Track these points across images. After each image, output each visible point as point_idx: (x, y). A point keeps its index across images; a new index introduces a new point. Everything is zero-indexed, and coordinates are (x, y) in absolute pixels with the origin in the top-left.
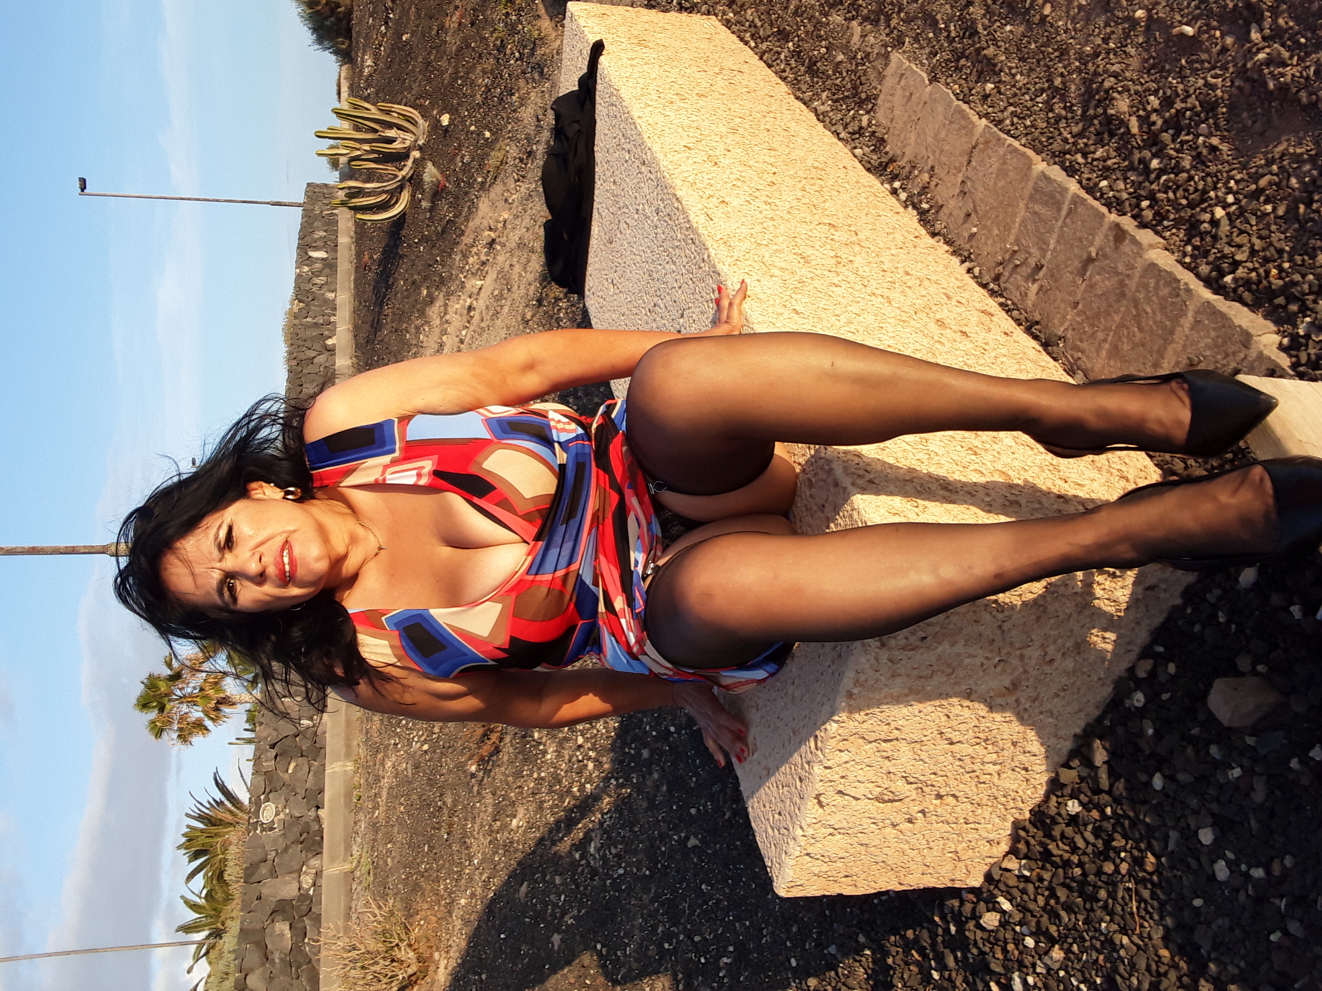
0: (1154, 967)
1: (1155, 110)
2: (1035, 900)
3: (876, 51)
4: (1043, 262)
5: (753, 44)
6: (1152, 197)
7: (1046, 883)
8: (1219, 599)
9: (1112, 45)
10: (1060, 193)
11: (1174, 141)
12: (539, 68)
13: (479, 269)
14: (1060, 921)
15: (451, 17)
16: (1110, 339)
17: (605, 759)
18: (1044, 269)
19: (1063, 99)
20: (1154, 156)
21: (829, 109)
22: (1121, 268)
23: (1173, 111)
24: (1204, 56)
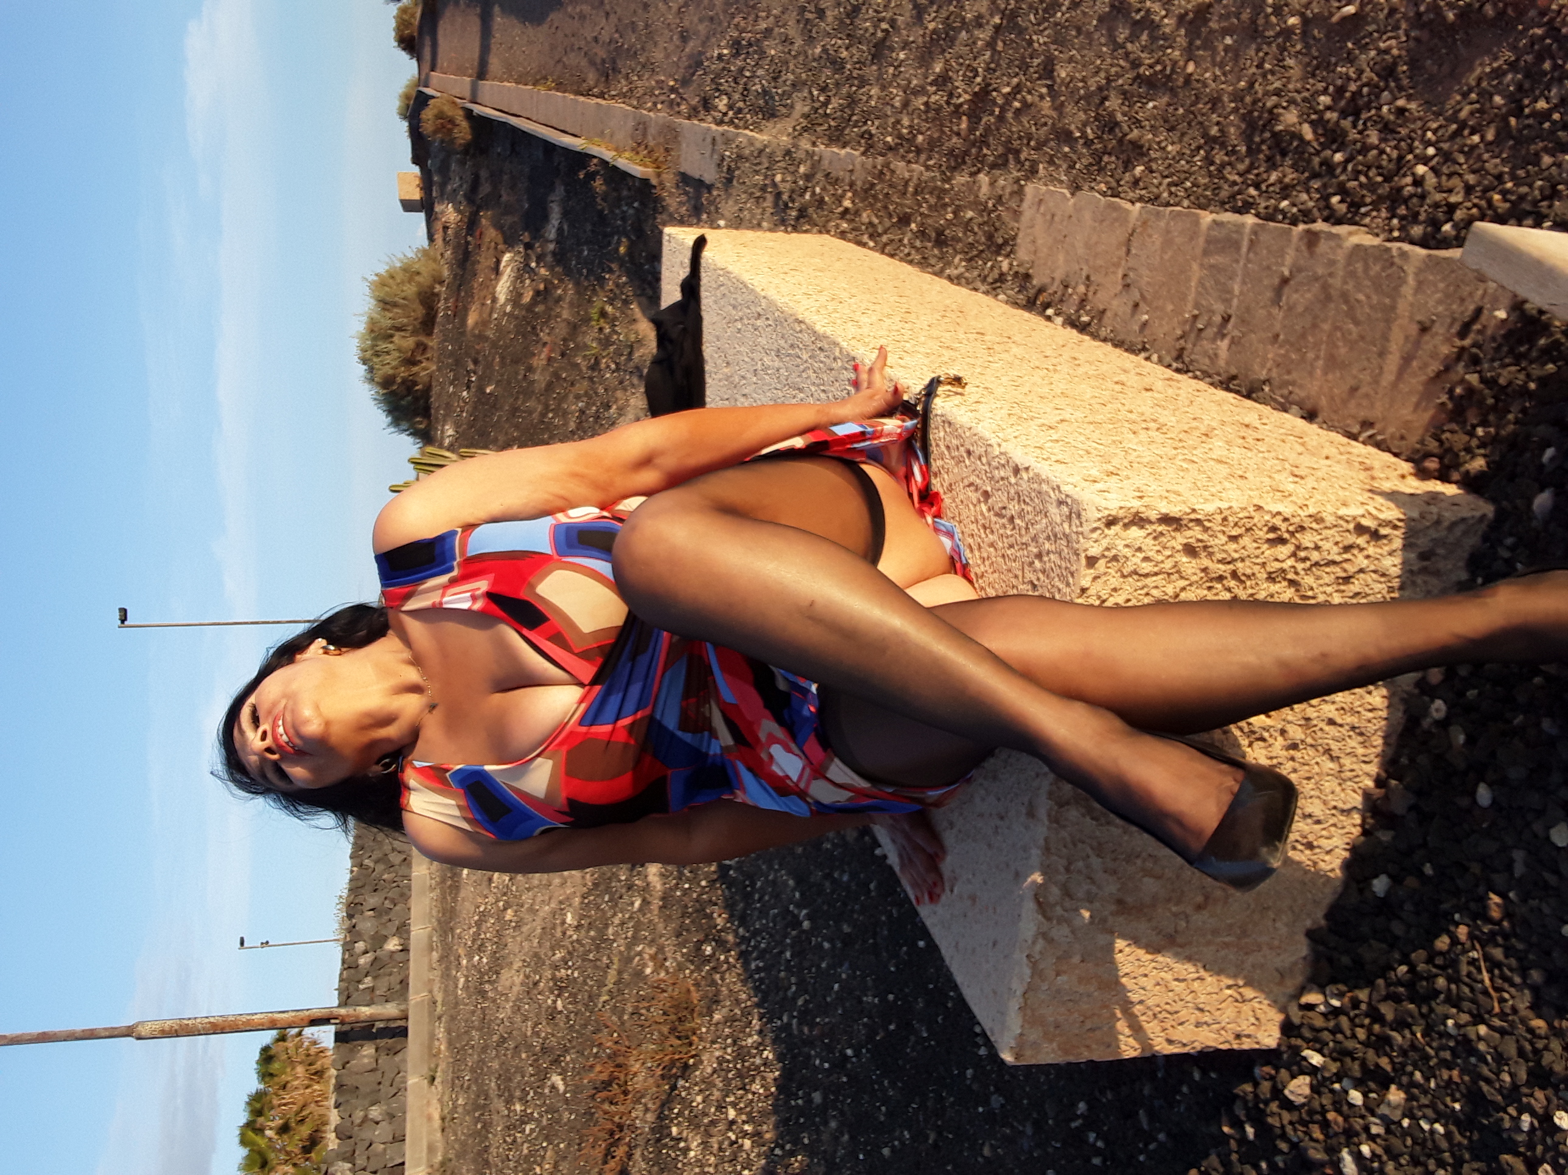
0: (1528, 1047)
1: (1328, 108)
2: (1354, 1036)
3: (1008, 190)
4: (1230, 312)
5: (871, 244)
6: (1342, 190)
7: (1364, 1007)
8: (1512, 549)
9: (1267, 66)
10: (1237, 232)
11: (1355, 126)
14: (1391, 1047)
16: (1322, 354)
17: (765, 1127)
18: (1233, 320)
19: (1223, 145)
20: (1335, 152)
21: (962, 270)
22: (1320, 271)
23: (1348, 95)
24: (1371, 28)
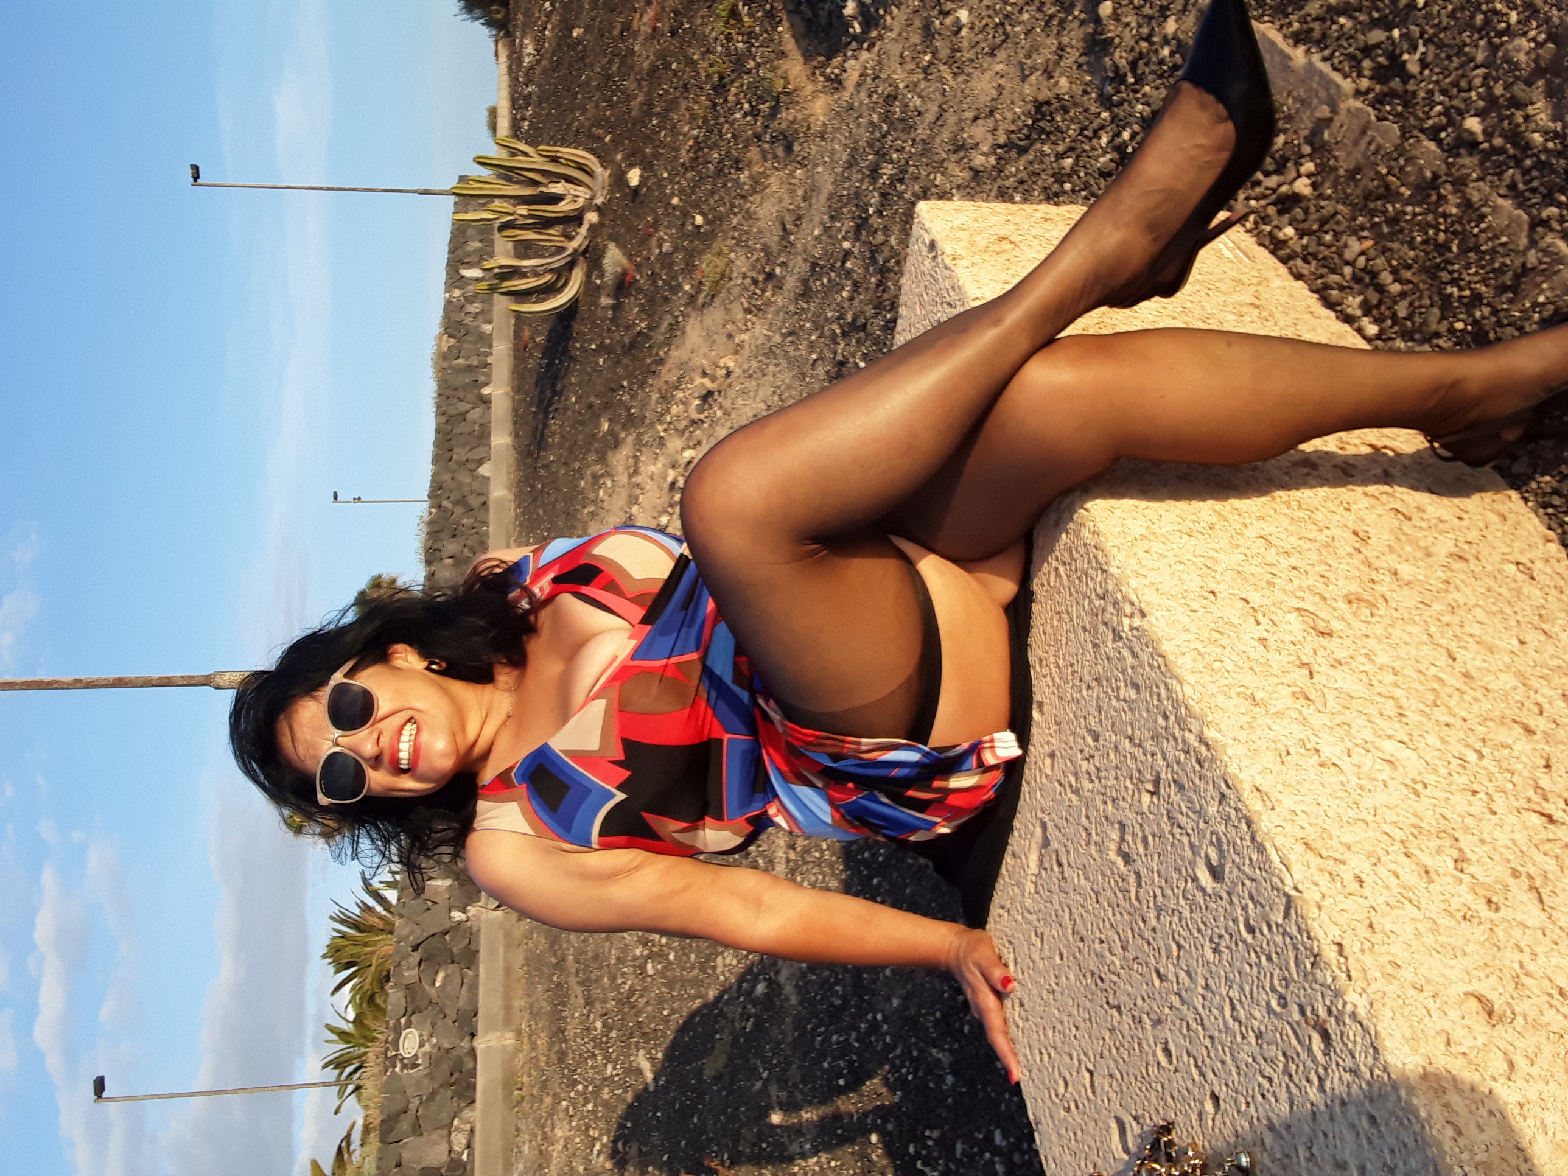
12: (787, 141)
13: (686, 428)
15: (642, 15)
